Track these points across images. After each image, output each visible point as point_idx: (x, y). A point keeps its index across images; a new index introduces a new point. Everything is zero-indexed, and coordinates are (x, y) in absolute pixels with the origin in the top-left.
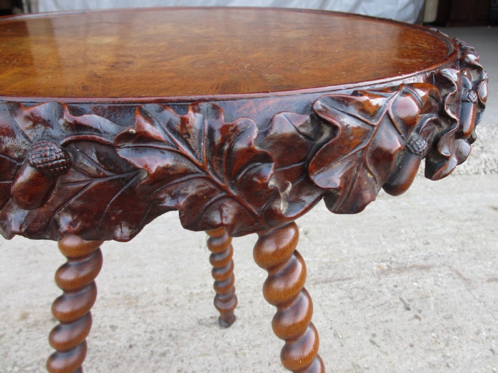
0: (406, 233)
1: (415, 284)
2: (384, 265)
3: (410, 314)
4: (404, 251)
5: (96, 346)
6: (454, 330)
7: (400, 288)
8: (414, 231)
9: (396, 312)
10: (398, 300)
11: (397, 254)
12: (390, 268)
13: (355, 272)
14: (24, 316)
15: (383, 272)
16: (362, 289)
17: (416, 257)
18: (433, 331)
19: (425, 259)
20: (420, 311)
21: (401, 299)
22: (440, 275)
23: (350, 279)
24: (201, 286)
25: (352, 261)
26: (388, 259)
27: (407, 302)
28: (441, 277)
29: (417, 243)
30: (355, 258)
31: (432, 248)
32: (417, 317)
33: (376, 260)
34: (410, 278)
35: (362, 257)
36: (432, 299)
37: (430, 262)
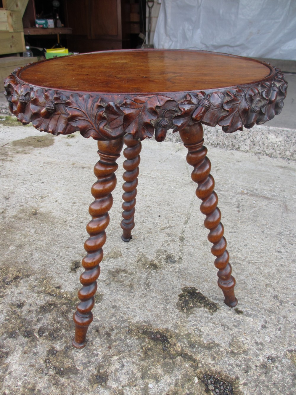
0: (276, 184)
1: (254, 202)
2: (246, 192)
3: (237, 209)
4: (264, 190)
5: (93, 179)
6: (252, 220)
7: (243, 201)
8: (282, 185)
9: (230, 207)
10: (237, 204)
11: (259, 190)
12: (247, 193)
13: (226, 189)
14: (73, 164)
15: (242, 193)
16: (223, 195)
17: (269, 194)
18: (241, 217)
19: (273, 196)
20: (243, 210)
21: (239, 204)
22: (273, 203)
23: (221, 190)
24: (148, 174)
25: (229, 185)
26: (251, 190)
27: (240, 206)
28: (274, 204)
29: (277, 189)
30: (233, 184)
31: (283, 193)
32: (239, 211)
33: (244, 188)
34: (254, 199)
35: (237, 185)
36: (256, 209)
37: (274, 198)
